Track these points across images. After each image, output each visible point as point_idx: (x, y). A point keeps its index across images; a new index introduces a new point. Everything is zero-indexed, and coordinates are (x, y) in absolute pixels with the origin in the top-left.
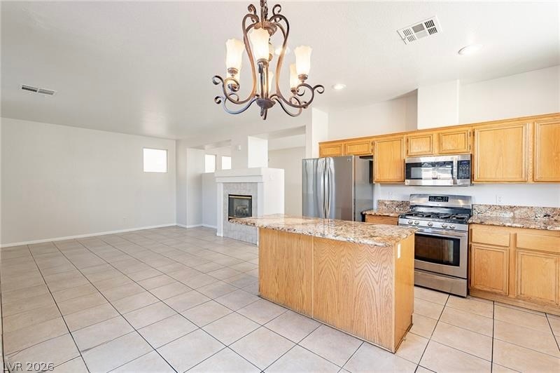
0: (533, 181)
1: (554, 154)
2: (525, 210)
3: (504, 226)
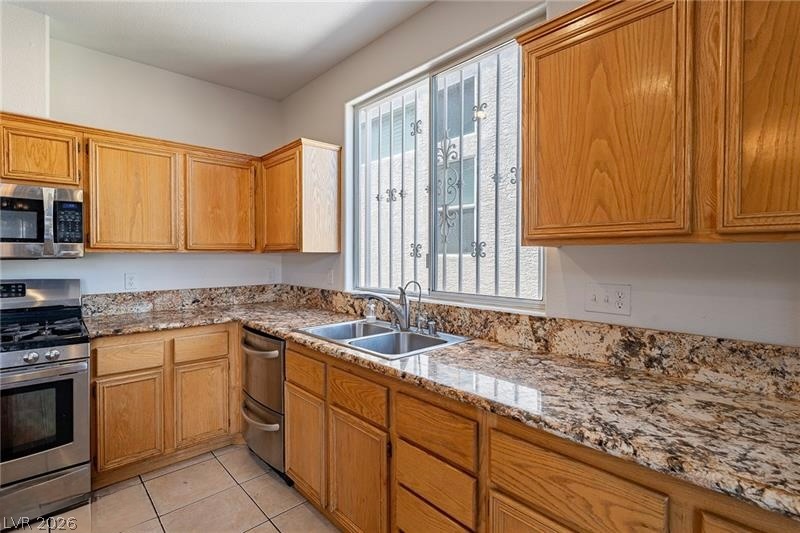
0: (186, 248)
1: (210, 209)
2: (168, 296)
3: (157, 330)
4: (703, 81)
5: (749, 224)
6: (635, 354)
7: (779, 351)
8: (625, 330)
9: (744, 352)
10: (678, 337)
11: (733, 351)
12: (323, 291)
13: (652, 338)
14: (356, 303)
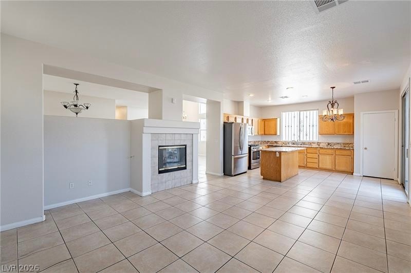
5: (338, 134)
7: (341, 143)
8: (327, 143)
10: (333, 143)
12: (275, 141)
13: (330, 143)
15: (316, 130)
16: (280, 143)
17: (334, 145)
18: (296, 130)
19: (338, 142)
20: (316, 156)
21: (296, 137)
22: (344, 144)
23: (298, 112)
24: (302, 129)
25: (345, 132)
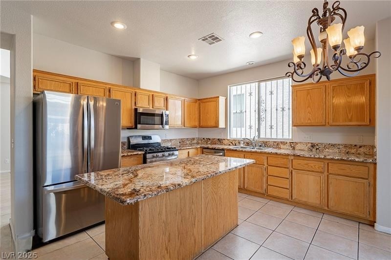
0: (184, 126)
1: (189, 115)
2: (174, 141)
4: (327, 101)
5: (334, 124)
6: (314, 148)
7: (339, 145)
8: (311, 143)
9: (333, 145)
10: (322, 144)
11: (332, 145)
12: (218, 139)
13: (317, 145)
14: (233, 142)
15: (287, 118)
16: (225, 142)
17: (325, 147)
18: (253, 118)
19: (333, 142)
20: (285, 173)
21: (253, 130)
22: (346, 146)
23: (257, 83)
24: (263, 115)
25: (351, 120)
